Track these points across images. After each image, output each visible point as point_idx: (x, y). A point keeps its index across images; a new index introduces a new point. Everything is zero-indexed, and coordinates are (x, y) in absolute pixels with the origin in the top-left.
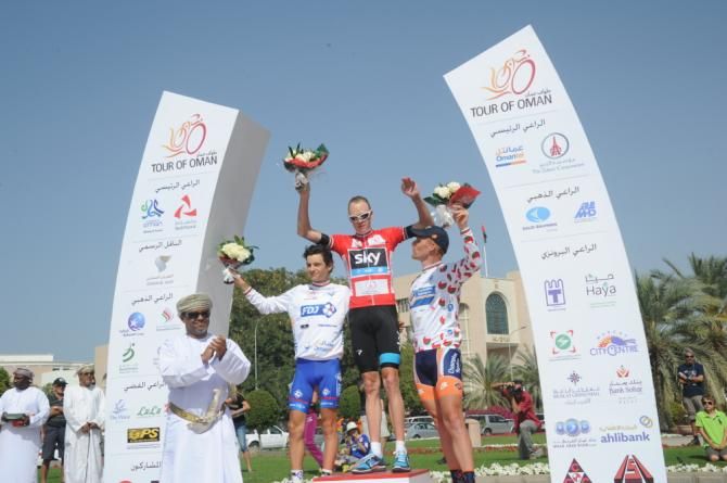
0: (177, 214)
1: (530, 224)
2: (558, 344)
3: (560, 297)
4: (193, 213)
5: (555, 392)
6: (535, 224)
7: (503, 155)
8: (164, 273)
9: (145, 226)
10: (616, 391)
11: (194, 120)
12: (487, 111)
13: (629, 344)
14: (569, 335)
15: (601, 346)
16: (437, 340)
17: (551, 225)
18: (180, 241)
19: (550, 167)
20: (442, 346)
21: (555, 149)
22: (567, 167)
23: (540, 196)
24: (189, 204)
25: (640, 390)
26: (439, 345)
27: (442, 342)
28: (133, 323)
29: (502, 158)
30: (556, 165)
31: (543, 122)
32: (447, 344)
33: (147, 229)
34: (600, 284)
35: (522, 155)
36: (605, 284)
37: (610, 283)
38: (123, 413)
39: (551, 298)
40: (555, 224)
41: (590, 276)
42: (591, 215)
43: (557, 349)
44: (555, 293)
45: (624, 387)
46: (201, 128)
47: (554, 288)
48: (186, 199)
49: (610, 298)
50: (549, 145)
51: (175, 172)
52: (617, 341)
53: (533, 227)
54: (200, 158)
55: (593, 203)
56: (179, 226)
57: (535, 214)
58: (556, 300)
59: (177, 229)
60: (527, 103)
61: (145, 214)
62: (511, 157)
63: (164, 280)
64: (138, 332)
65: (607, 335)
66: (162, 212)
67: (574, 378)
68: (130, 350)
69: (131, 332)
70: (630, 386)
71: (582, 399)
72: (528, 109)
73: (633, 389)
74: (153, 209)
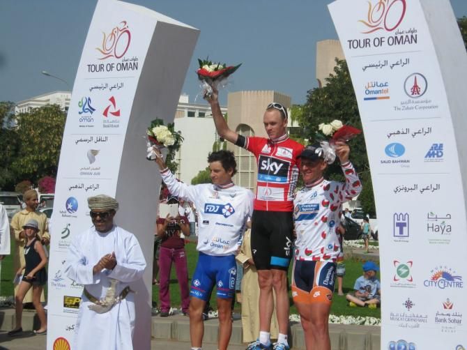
0: (105, 114)
1: (387, 158)
2: (399, 273)
3: (405, 229)
4: (117, 114)
5: (392, 314)
6: (391, 159)
7: (370, 89)
8: (94, 165)
9: (81, 120)
10: (440, 321)
11: (122, 26)
12: (362, 45)
13: (456, 280)
14: (409, 265)
15: (433, 279)
16: (317, 253)
17: (405, 161)
18: (106, 138)
19: (410, 105)
20: (322, 260)
21: (416, 89)
22: (424, 108)
23: (398, 133)
24: (115, 106)
25: (459, 322)
26: (319, 258)
27: (322, 256)
28: (70, 206)
29: (370, 92)
30: (414, 105)
31: (408, 61)
32: (326, 257)
33: (82, 124)
34: (439, 222)
35: (387, 91)
36: (444, 222)
37: (448, 222)
38: (61, 282)
39: (397, 229)
40: (408, 161)
41: (432, 213)
42: (438, 156)
43: (397, 277)
44: (401, 226)
45: (447, 317)
46: (126, 34)
47: (401, 221)
48: (112, 100)
49: (445, 236)
50: (410, 84)
51: (104, 74)
52: (447, 276)
53: (389, 162)
54: (125, 63)
55: (441, 145)
56: (106, 124)
57: (392, 149)
58: (401, 232)
59: (105, 126)
60: (396, 41)
61: (81, 110)
62: (377, 92)
63: (93, 172)
64: (73, 214)
65: (440, 270)
66: (94, 110)
67: (409, 304)
68: (67, 229)
69: (68, 214)
70: (452, 318)
71: (413, 323)
72: (397, 47)
73: (454, 321)
74: (87, 107)
